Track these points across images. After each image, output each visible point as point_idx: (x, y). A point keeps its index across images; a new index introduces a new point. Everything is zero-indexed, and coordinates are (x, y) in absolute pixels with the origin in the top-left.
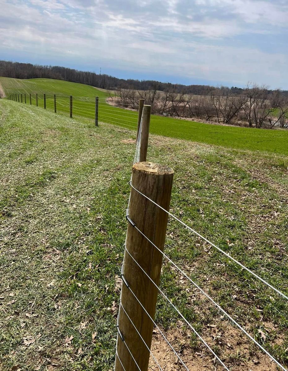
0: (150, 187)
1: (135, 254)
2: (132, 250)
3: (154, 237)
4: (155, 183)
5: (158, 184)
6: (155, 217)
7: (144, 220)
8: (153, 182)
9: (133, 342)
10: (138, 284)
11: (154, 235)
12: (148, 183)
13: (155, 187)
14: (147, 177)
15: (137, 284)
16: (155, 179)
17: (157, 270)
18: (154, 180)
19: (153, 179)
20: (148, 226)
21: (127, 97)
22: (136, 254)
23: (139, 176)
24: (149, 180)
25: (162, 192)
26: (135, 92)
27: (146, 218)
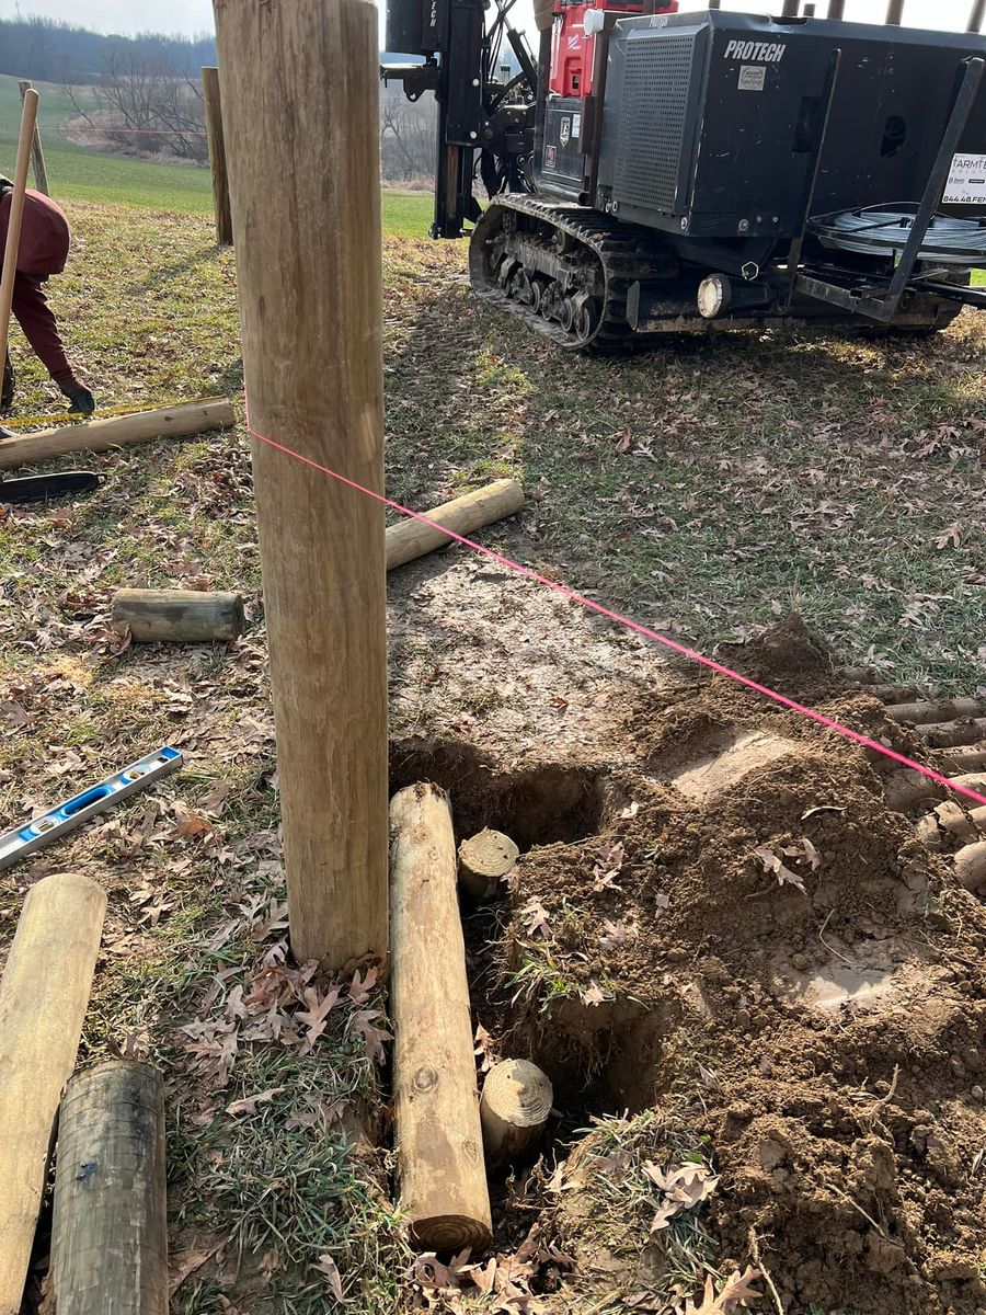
0: (294, 57)
1: (281, 367)
2: (271, 355)
3: (340, 288)
4: (311, 35)
5: (325, 45)
6: (334, 195)
7: (294, 213)
8: (303, 33)
9: (328, 701)
10: (312, 483)
11: (339, 277)
12: (286, 38)
13: (315, 57)
14: (277, 10)
15: (309, 487)
16: (310, 19)
17: (370, 429)
18: (307, 21)
19: (300, 17)
20: (314, 241)
21: (145, 107)
22: (287, 367)
23: (245, 11)
24: (287, 25)
25: (345, 78)
26: (176, 86)
27: (301, 206)
